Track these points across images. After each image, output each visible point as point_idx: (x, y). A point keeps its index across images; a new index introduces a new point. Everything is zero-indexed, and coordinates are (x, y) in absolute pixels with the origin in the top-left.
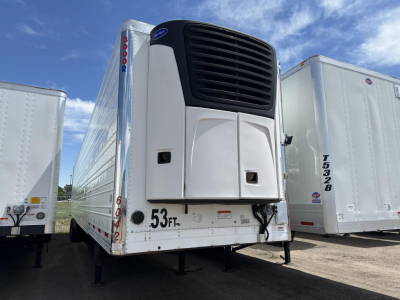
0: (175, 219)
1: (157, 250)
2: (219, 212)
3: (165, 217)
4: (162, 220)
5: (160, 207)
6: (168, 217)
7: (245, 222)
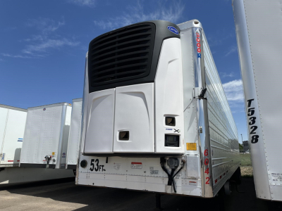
0: (103, 166)
1: (92, 185)
2: (133, 163)
3: (97, 165)
4: (96, 167)
5: (95, 158)
6: (99, 165)
7: (153, 172)
